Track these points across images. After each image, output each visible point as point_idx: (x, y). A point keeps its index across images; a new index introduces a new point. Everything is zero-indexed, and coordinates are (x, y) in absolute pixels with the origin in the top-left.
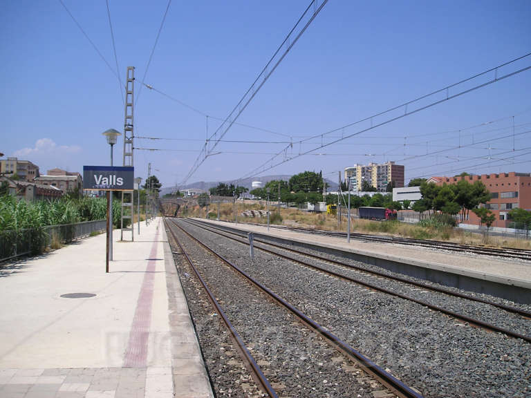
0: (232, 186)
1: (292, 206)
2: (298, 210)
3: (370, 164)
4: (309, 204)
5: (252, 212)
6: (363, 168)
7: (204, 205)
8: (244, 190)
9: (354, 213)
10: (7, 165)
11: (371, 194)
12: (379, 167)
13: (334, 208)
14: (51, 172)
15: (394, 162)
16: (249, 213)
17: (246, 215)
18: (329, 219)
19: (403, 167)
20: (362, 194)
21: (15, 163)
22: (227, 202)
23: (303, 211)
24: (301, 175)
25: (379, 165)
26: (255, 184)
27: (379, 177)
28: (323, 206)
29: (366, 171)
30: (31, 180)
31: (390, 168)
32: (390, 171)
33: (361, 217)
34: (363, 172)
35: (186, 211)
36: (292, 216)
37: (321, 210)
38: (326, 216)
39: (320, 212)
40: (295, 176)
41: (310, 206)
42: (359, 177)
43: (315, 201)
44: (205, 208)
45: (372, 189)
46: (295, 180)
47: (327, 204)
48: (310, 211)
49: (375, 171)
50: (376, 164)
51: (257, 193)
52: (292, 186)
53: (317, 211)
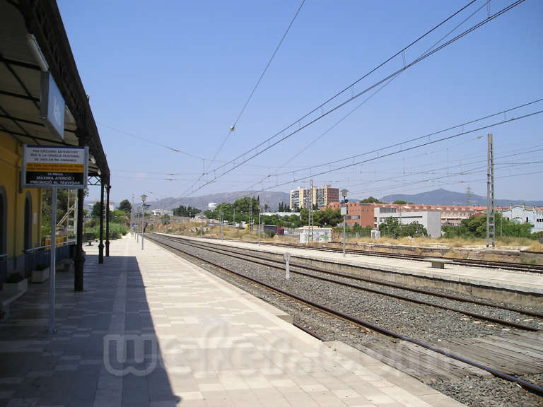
0: (190, 208)
2: (229, 227)
3: (311, 188)
6: (305, 191)
7: (165, 224)
8: (199, 212)
12: (317, 190)
15: (330, 186)
19: (338, 190)
22: (184, 220)
23: (232, 228)
25: (318, 188)
26: (212, 206)
27: (317, 198)
29: (306, 194)
31: (326, 191)
32: (326, 193)
34: (305, 193)
35: (152, 228)
37: (243, 227)
39: (243, 229)
42: (301, 199)
44: (166, 226)
49: (314, 192)
50: (315, 187)
51: (211, 215)
53: (241, 228)
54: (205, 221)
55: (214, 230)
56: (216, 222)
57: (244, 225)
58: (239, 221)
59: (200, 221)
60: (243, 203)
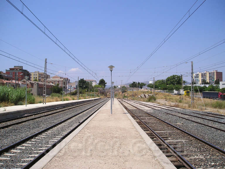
0: (139, 83)
1: (166, 92)
2: (169, 94)
3: (205, 72)
4: (175, 90)
5: (145, 95)
8: (145, 85)
9: (199, 95)
10: (34, 75)
11: (207, 86)
13: (188, 92)
14: (54, 77)
16: (143, 96)
17: (141, 97)
18: (186, 98)
19: (222, 73)
20: (202, 86)
21: (38, 74)
22: (135, 90)
23: (171, 94)
24: (171, 77)
25: (210, 72)
26: (150, 82)
27: (210, 78)
28: (182, 92)
29: (203, 75)
31: (215, 73)
32: (215, 75)
33: (204, 97)
34: (202, 75)
36: (165, 97)
37: (181, 94)
38: (184, 97)
39: (180, 95)
40: (169, 77)
41: (175, 92)
42: (200, 78)
43: (178, 89)
45: (207, 83)
46: (168, 79)
47: (184, 90)
48: (175, 94)
50: (208, 72)
51: (150, 86)
52: (167, 82)
60: (172, 79)
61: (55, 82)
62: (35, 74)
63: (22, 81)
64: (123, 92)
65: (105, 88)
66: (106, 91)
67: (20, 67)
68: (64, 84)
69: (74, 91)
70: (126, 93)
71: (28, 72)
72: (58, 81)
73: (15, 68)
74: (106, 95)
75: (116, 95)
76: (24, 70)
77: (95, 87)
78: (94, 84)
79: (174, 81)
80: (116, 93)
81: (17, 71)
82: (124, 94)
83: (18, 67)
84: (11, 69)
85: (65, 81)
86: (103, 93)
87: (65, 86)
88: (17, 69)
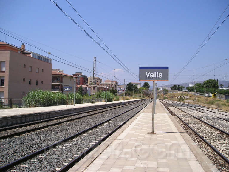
0: (179, 86)
5: (181, 97)
8: (184, 87)
14: (106, 81)
22: (175, 93)
23: (203, 96)
26: (191, 85)
30: (98, 85)
39: (210, 97)
40: (206, 81)
41: (206, 95)
51: (190, 89)
53: (208, 96)
54: (187, 93)
55: (192, 98)
56: (193, 93)
57: (211, 95)
58: (207, 92)
59: (184, 93)
60: (208, 83)
61: (109, 85)
62: (91, 78)
63: (86, 85)
64: (164, 94)
65: (149, 91)
66: (150, 93)
67: (80, 73)
68: (116, 87)
69: (123, 92)
70: (166, 95)
71: (86, 77)
72: (111, 85)
73: (77, 74)
74: (149, 97)
75: (158, 97)
76: (84, 76)
77: (140, 89)
78: (139, 87)
79: (209, 85)
80: (158, 95)
81: (79, 77)
82: (165, 95)
83: (79, 73)
84: (74, 75)
85: (116, 85)
86: (148, 95)
87: (116, 88)
88: (79, 75)
